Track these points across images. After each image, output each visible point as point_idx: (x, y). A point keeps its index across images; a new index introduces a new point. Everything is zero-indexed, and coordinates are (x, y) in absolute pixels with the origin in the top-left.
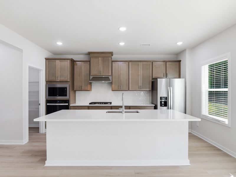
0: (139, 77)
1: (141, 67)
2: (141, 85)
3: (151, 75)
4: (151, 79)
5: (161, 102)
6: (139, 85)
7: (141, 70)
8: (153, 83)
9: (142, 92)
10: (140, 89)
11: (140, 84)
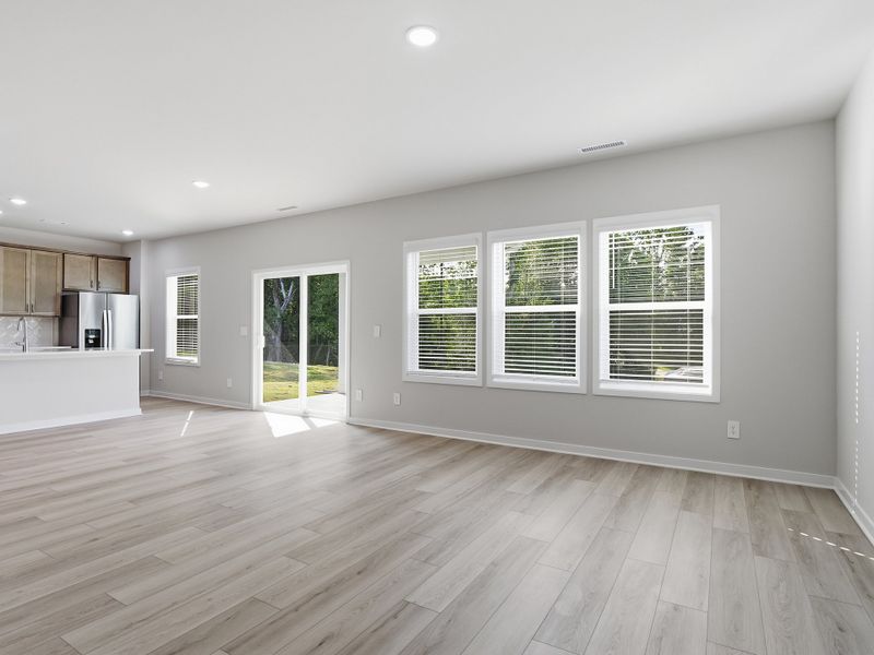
0: (28, 284)
1: (34, 261)
2: (33, 303)
3: (60, 282)
4: (59, 290)
5: (87, 339)
6: (28, 302)
7: (34, 268)
8: (64, 299)
9: (33, 321)
10: (29, 312)
11: (30, 299)
